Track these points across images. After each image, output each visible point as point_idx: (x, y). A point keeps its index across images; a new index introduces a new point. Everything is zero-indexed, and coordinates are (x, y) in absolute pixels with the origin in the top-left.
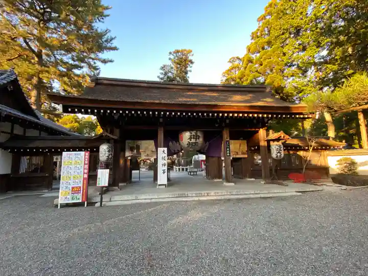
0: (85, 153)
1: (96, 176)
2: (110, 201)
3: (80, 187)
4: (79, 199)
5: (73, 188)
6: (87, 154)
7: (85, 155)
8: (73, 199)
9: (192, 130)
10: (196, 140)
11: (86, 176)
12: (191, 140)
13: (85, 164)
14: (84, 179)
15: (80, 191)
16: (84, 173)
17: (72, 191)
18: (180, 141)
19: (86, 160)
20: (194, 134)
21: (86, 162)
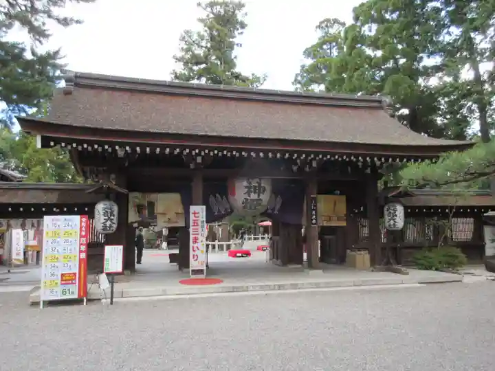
0: (81, 218)
1: (103, 255)
2: (122, 297)
3: (75, 274)
4: (73, 293)
5: (63, 275)
6: (84, 220)
7: (81, 222)
8: (64, 292)
9: (252, 179)
10: (259, 196)
11: (83, 256)
12: (250, 196)
13: (81, 236)
14: (80, 260)
15: (75, 279)
16: (81, 252)
17: (62, 280)
18: (230, 196)
19: (84, 229)
20: (256, 185)
21: (84, 233)
